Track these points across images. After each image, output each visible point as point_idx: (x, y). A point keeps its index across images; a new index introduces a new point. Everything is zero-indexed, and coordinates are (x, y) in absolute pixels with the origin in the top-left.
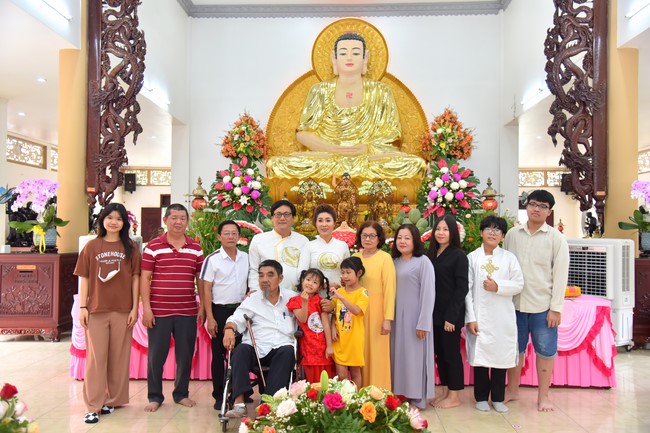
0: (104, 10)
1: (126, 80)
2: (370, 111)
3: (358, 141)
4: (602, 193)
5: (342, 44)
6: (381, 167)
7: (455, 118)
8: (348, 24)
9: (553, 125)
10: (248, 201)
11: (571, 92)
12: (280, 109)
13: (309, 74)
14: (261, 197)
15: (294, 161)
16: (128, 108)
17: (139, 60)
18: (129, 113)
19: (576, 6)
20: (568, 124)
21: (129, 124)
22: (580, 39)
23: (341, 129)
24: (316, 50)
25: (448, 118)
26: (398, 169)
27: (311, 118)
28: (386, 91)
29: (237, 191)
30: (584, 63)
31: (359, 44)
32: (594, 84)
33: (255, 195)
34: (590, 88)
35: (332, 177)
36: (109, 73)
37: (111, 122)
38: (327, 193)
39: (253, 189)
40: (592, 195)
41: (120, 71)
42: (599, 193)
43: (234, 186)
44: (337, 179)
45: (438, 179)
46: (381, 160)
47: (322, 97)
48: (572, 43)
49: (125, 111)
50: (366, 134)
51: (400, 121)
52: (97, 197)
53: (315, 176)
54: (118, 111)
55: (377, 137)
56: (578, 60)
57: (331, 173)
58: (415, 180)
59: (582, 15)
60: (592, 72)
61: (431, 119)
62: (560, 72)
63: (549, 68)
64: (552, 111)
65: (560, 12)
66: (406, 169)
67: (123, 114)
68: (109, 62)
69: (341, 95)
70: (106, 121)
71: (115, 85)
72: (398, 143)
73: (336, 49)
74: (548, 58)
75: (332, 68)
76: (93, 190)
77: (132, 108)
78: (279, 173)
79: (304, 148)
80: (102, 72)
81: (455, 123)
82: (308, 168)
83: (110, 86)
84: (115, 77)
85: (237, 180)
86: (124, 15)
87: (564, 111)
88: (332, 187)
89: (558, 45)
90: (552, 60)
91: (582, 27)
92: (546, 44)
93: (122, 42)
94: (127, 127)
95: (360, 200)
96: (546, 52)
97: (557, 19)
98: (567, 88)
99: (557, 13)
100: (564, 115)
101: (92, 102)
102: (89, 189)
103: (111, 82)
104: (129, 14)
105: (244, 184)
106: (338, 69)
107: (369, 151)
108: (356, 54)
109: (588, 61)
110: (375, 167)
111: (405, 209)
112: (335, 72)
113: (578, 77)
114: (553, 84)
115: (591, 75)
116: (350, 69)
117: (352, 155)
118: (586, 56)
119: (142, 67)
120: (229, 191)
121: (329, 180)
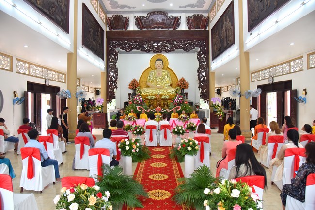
0: (110, 64)
1: (114, 78)
2: (164, 77)
3: (161, 85)
4: (208, 100)
5: (157, 61)
6: (167, 92)
8: (158, 56)
9: (199, 86)
10: (140, 102)
11: (202, 80)
13: (149, 68)
14: (143, 102)
15: (146, 90)
17: (117, 74)
19: (203, 63)
20: (202, 86)
22: (204, 70)
23: (157, 82)
24: (151, 62)
25: (182, 79)
26: (171, 92)
27: (150, 79)
28: (168, 72)
29: (138, 100)
31: (161, 61)
32: (207, 79)
36: (111, 76)
37: (111, 86)
41: (113, 76)
45: (176, 97)
46: (167, 90)
47: (153, 74)
48: (202, 70)
50: (163, 83)
51: (171, 80)
53: (151, 94)
55: (166, 84)
56: (204, 74)
57: (155, 93)
59: (204, 65)
61: (179, 80)
62: (200, 76)
63: (198, 75)
64: (199, 84)
67: (114, 85)
68: (111, 74)
69: (157, 74)
72: (171, 85)
73: (156, 63)
77: (115, 83)
78: (143, 93)
79: (148, 87)
80: (109, 76)
82: (150, 92)
85: (138, 98)
86: (113, 65)
89: (200, 71)
91: (204, 67)
92: (198, 70)
94: (115, 87)
95: (162, 100)
96: (198, 72)
99: (199, 65)
100: (201, 84)
101: (107, 83)
102: (107, 100)
103: (111, 78)
104: (115, 64)
105: (139, 99)
107: (164, 88)
108: (161, 64)
110: (165, 92)
111: (172, 101)
112: (156, 68)
113: (204, 77)
114: (199, 78)
115: (206, 77)
116: (159, 67)
117: (160, 88)
120: (136, 100)
121: (154, 95)
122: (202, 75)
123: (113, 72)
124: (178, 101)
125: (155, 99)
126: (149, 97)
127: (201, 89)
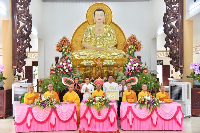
0: (17, 7)
1: (26, 30)
2: (107, 35)
3: (102, 46)
4: (182, 66)
6: (111, 55)
7: (135, 37)
8: (98, 5)
9: (166, 45)
10: (68, 71)
11: (171, 34)
12: (76, 34)
14: (72, 69)
15: (81, 53)
16: (27, 40)
17: (30, 24)
18: (27, 41)
19: (173, 6)
20: (171, 44)
21: (27, 45)
22: (174, 16)
23: (97, 41)
24: (88, 14)
25: (133, 38)
26: (116, 56)
27: (87, 38)
28: (112, 28)
29: (65, 68)
30: (176, 24)
31: (102, 12)
32: (179, 31)
33: (70, 69)
34: (177, 33)
35: (94, 58)
36: (20, 28)
37: (21, 44)
38: (93, 64)
39: (70, 67)
40: (179, 67)
41: (24, 27)
42: (181, 66)
43: (64, 66)
44: (96, 59)
45: (129, 62)
46: (111, 52)
47: (90, 30)
48: (172, 18)
49: (25, 41)
50: (105, 43)
51: (117, 38)
52: (17, 70)
53: (88, 58)
54: (23, 41)
55: (109, 44)
56: (174, 23)
57: (94, 57)
58: (122, 59)
59: (175, 9)
60: (178, 27)
61: (127, 38)
62: (168, 27)
63: (164, 26)
64: (165, 40)
65: (168, 8)
66: (119, 55)
67: (25, 42)
68: (19, 24)
69: (97, 30)
70: (19, 44)
71: (22, 32)
72: (116, 46)
73: (95, 14)
74: (164, 23)
75: (93, 20)
76: (15, 67)
77: (28, 40)
78: (76, 57)
79: (84, 48)
80: (17, 28)
81: (135, 39)
82: (86, 55)
83: (20, 32)
84: (22, 29)
85: (64, 64)
86: (24, 9)
87: (169, 40)
88: (94, 62)
89: (167, 19)
90: (165, 23)
91: (175, 13)
92: (163, 18)
93: (24, 17)
94: (26, 46)
96: (163, 21)
97: (167, 10)
98: (170, 32)
99: (167, 8)
100: (169, 41)
101: (14, 38)
102: (14, 67)
103: (21, 31)
104: (26, 8)
105: (67, 65)
106: (96, 21)
107: (106, 49)
108: (102, 16)
109: (177, 24)
110: (109, 55)
111: (119, 69)
112: (95, 22)
113: (174, 29)
114: (166, 31)
115: (178, 28)
116: (99, 21)
117: (101, 50)
118: (176, 22)
119: (31, 26)
120: (62, 68)
121: (93, 60)
122: (171, 26)
123: (23, 21)
124: (133, 68)
125: (95, 66)
126: (85, 63)
127: (168, 49)
